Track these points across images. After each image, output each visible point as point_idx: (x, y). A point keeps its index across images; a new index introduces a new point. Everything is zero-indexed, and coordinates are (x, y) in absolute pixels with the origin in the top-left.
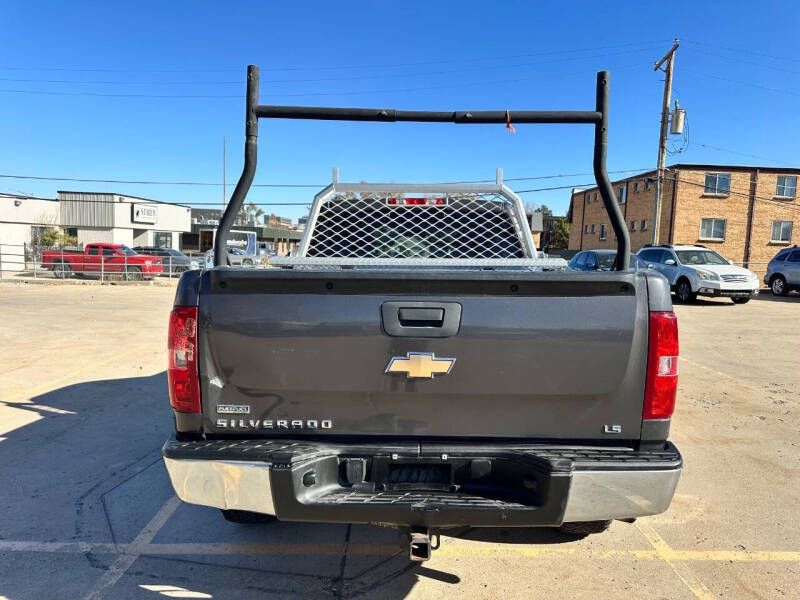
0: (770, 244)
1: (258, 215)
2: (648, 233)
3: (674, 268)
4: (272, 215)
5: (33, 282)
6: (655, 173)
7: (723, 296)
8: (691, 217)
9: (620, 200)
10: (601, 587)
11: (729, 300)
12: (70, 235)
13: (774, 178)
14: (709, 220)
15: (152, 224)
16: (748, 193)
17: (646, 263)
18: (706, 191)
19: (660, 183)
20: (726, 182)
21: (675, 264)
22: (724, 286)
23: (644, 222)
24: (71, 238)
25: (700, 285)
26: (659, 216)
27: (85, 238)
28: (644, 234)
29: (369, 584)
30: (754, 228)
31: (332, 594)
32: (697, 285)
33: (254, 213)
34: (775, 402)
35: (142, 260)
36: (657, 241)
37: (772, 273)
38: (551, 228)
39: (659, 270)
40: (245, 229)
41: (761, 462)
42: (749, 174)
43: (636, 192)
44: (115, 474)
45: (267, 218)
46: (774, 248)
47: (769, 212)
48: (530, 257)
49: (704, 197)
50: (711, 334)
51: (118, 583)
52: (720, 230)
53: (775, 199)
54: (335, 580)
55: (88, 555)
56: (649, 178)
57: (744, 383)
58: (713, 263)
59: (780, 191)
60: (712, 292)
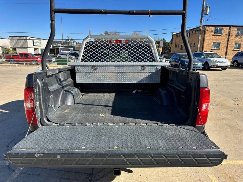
0: (234, 50)
1: (74, 42)
2: (196, 47)
3: (204, 59)
4: (78, 42)
5: (3, 66)
6: (199, 27)
7: (219, 68)
8: (210, 42)
9: (187, 36)
10: (179, 175)
11: (220, 69)
12: (14, 50)
13: (236, 29)
14: (215, 43)
15: (40, 46)
16: (228, 34)
17: (195, 57)
18: (214, 34)
19: (200, 31)
20: (221, 30)
21: (204, 58)
22: (219, 64)
23: (194, 44)
24: (14, 51)
25: (212, 65)
26: (200, 42)
27: (19, 51)
28: (195, 47)
29: (101, 176)
30: (229, 45)
31: (89, 180)
32: (211, 64)
33: (72, 42)
34: (235, 105)
35: (37, 58)
36: (198, 50)
37: (234, 60)
38: (165, 46)
39: (199, 60)
40: (70, 47)
41: (231, 127)
42: (229, 28)
43: (192, 34)
44: (21, 135)
45: (77, 43)
46: (235, 52)
47: (234, 40)
48: (157, 62)
49: (214, 35)
50: (215, 81)
51: (17, 177)
52: (218, 46)
53: (236, 36)
54: (90, 175)
55: (8, 166)
56: (197, 29)
57: (225, 98)
58: (216, 57)
59: (238, 33)
60: (215, 66)
